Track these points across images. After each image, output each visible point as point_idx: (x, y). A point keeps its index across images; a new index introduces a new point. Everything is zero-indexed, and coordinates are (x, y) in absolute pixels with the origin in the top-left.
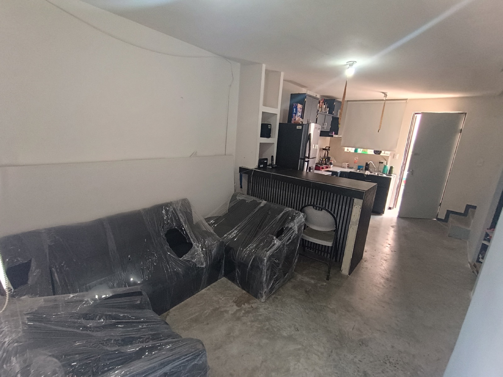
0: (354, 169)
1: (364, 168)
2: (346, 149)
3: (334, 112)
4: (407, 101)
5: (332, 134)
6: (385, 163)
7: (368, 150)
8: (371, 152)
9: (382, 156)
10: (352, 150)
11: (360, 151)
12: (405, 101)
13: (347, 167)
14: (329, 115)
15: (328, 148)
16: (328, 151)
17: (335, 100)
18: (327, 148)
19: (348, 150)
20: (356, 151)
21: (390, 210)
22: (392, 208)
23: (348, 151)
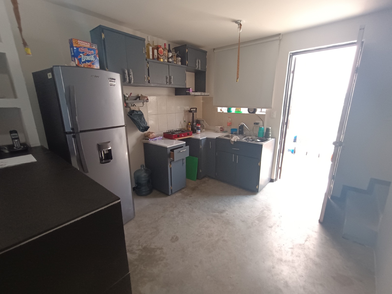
0: (229, 133)
1: (238, 132)
2: (219, 109)
3: (187, 62)
4: (280, 38)
5: (189, 92)
6: (261, 122)
7: (241, 108)
8: (245, 111)
9: (258, 115)
10: (225, 110)
11: (233, 110)
12: (277, 38)
13: (220, 131)
14: (182, 66)
15: (195, 109)
16: (194, 113)
17: (186, 45)
18: (192, 110)
19: (221, 110)
20: (229, 110)
21: (272, 183)
22: (274, 180)
23: (222, 112)
